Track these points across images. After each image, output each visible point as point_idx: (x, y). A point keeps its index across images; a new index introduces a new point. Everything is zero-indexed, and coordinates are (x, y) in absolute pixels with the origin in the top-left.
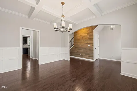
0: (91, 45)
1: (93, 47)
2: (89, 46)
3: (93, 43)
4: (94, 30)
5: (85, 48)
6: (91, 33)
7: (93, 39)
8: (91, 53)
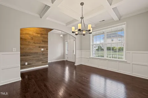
0: (45, 49)
1: (48, 51)
2: (42, 49)
3: (47, 47)
4: (49, 33)
5: (37, 53)
6: (45, 35)
7: (48, 43)
8: (45, 58)
